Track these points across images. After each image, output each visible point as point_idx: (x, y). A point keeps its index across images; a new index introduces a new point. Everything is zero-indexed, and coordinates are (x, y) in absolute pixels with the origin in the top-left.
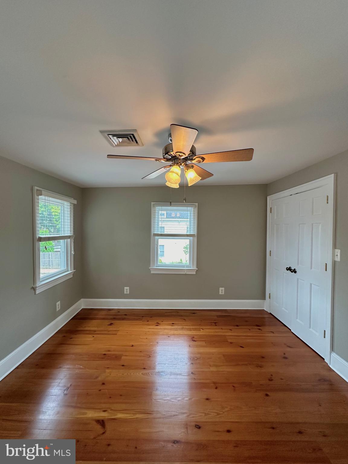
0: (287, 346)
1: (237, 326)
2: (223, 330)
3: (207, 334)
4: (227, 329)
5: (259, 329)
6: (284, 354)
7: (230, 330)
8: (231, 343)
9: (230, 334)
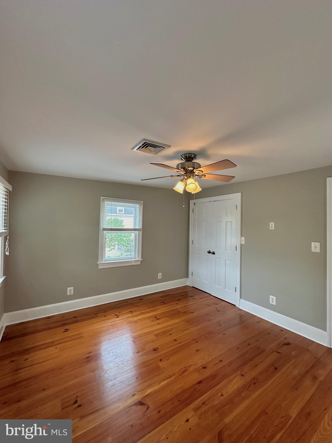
0: (215, 304)
1: (179, 300)
2: (173, 306)
3: (164, 311)
4: (175, 304)
5: (194, 298)
6: (217, 309)
7: (177, 304)
8: (184, 312)
9: (179, 307)
